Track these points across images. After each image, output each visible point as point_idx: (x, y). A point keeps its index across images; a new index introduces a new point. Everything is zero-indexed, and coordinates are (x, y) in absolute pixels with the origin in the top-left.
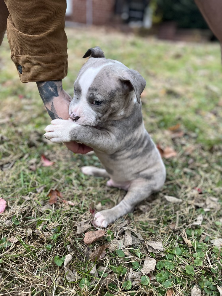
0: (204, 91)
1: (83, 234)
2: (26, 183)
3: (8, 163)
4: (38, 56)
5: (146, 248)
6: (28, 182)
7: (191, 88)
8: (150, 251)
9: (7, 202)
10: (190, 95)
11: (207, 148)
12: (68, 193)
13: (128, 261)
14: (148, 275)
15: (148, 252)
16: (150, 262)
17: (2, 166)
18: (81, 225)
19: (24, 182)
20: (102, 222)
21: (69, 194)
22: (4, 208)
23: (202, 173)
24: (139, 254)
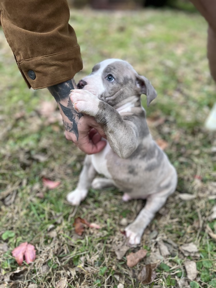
0: (161, 68)
1: (124, 258)
2: (42, 216)
3: (8, 195)
4: (53, 55)
5: (182, 253)
6: (43, 213)
7: (149, 66)
8: (187, 255)
9: (35, 246)
10: (151, 74)
11: (189, 131)
12: (87, 215)
13: (173, 272)
14: (195, 280)
15: (185, 256)
16: (190, 265)
17: (3, 200)
18: (119, 250)
19: (39, 215)
20: (135, 239)
21: (90, 215)
22: (35, 253)
23: (196, 160)
24: (179, 261)
